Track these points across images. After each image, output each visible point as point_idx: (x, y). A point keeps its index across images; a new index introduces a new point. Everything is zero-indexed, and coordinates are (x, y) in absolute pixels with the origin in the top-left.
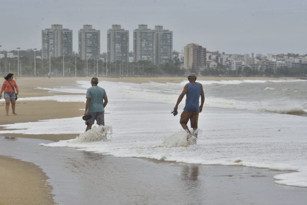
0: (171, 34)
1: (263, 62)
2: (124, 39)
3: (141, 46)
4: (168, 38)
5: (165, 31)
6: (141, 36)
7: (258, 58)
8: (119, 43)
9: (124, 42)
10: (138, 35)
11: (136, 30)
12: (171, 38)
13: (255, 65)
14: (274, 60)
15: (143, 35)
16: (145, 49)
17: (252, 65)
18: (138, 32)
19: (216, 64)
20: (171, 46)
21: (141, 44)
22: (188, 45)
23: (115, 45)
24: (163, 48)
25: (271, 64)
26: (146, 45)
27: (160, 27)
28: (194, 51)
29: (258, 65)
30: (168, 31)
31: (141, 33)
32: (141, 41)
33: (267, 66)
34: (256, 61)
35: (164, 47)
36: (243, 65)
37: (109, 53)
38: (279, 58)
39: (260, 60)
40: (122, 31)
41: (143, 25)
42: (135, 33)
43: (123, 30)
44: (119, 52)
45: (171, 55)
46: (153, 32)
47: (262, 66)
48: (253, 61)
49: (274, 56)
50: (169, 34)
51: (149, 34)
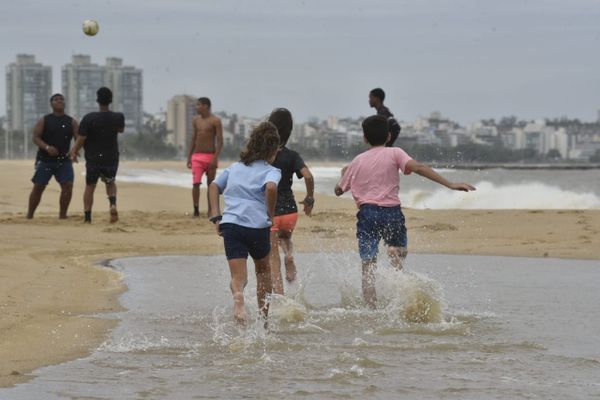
0: (139, 74)
1: (324, 133)
2: (43, 83)
3: (78, 100)
4: (134, 82)
5: (126, 68)
6: (77, 79)
7: (313, 125)
8: (32, 92)
9: (41, 91)
10: (72, 76)
11: (67, 66)
12: (140, 83)
13: (307, 139)
14: (342, 129)
15: (82, 75)
16: (87, 104)
18: (70, 69)
19: (231, 137)
20: (139, 99)
21: (78, 94)
22: (176, 97)
23: (22, 97)
24: (122, 102)
25: (337, 136)
26: (88, 96)
27: (117, 61)
28: (187, 110)
29: (312, 138)
30: (132, 68)
31: (78, 72)
32: (79, 87)
33: (330, 141)
34: (309, 131)
35: (126, 102)
37: (10, 112)
38: (352, 126)
39: (316, 128)
40: (36, 68)
41: (81, 57)
42: (65, 73)
43: (40, 65)
44: (30, 111)
45: (139, 119)
46: (103, 71)
47: (320, 140)
48: (303, 130)
49: (342, 121)
50: (134, 74)
51: (93, 75)
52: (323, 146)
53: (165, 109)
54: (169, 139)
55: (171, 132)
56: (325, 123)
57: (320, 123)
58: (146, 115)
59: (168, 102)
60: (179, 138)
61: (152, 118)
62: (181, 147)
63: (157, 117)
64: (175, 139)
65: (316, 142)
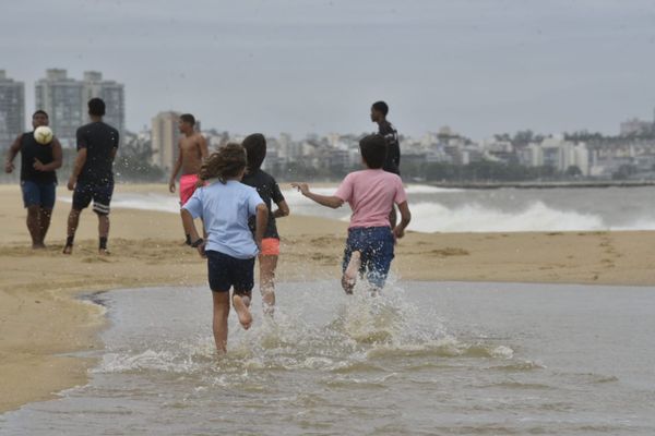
0: (120, 89)
1: (324, 151)
2: (14, 101)
4: (115, 98)
5: (106, 83)
6: (52, 95)
7: (312, 142)
9: (13, 109)
10: (46, 92)
11: (41, 81)
12: (121, 99)
13: (305, 157)
14: (344, 147)
15: (58, 92)
16: (64, 123)
17: (299, 157)
18: (44, 85)
20: (121, 116)
21: (54, 110)
22: (161, 114)
25: (338, 155)
26: (65, 114)
27: (96, 75)
28: (174, 128)
29: (310, 157)
30: (113, 82)
31: (53, 88)
32: (54, 105)
33: (331, 160)
34: (307, 149)
35: (107, 119)
36: (282, 159)
39: (316, 146)
40: (8, 85)
41: (56, 71)
42: (39, 89)
43: (11, 81)
46: (80, 87)
47: (320, 159)
48: (301, 148)
49: (343, 138)
50: (115, 89)
51: (70, 91)
52: (323, 166)
53: (150, 127)
54: (155, 160)
55: (156, 151)
56: (325, 140)
57: (319, 140)
58: (129, 134)
59: (153, 119)
60: (165, 159)
61: (135, 136)
62: (167, 168)
63: (141, 136)
64: (161, 160)
65: (316, 160)
